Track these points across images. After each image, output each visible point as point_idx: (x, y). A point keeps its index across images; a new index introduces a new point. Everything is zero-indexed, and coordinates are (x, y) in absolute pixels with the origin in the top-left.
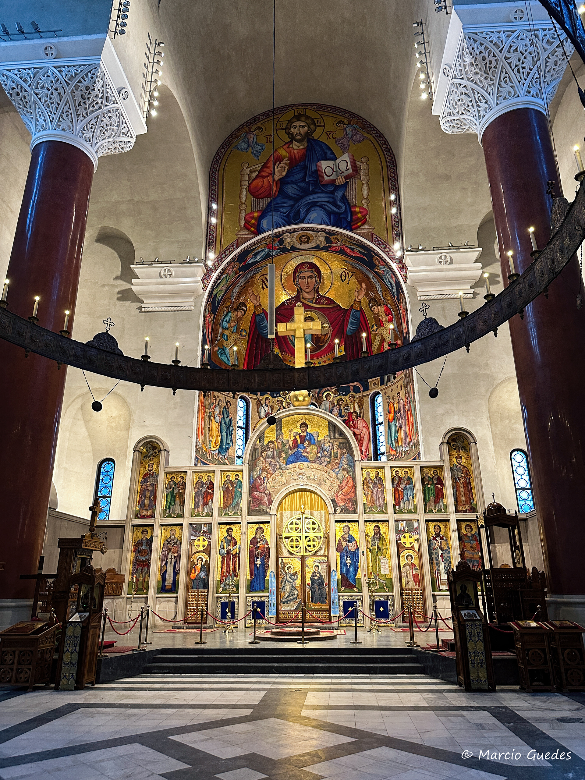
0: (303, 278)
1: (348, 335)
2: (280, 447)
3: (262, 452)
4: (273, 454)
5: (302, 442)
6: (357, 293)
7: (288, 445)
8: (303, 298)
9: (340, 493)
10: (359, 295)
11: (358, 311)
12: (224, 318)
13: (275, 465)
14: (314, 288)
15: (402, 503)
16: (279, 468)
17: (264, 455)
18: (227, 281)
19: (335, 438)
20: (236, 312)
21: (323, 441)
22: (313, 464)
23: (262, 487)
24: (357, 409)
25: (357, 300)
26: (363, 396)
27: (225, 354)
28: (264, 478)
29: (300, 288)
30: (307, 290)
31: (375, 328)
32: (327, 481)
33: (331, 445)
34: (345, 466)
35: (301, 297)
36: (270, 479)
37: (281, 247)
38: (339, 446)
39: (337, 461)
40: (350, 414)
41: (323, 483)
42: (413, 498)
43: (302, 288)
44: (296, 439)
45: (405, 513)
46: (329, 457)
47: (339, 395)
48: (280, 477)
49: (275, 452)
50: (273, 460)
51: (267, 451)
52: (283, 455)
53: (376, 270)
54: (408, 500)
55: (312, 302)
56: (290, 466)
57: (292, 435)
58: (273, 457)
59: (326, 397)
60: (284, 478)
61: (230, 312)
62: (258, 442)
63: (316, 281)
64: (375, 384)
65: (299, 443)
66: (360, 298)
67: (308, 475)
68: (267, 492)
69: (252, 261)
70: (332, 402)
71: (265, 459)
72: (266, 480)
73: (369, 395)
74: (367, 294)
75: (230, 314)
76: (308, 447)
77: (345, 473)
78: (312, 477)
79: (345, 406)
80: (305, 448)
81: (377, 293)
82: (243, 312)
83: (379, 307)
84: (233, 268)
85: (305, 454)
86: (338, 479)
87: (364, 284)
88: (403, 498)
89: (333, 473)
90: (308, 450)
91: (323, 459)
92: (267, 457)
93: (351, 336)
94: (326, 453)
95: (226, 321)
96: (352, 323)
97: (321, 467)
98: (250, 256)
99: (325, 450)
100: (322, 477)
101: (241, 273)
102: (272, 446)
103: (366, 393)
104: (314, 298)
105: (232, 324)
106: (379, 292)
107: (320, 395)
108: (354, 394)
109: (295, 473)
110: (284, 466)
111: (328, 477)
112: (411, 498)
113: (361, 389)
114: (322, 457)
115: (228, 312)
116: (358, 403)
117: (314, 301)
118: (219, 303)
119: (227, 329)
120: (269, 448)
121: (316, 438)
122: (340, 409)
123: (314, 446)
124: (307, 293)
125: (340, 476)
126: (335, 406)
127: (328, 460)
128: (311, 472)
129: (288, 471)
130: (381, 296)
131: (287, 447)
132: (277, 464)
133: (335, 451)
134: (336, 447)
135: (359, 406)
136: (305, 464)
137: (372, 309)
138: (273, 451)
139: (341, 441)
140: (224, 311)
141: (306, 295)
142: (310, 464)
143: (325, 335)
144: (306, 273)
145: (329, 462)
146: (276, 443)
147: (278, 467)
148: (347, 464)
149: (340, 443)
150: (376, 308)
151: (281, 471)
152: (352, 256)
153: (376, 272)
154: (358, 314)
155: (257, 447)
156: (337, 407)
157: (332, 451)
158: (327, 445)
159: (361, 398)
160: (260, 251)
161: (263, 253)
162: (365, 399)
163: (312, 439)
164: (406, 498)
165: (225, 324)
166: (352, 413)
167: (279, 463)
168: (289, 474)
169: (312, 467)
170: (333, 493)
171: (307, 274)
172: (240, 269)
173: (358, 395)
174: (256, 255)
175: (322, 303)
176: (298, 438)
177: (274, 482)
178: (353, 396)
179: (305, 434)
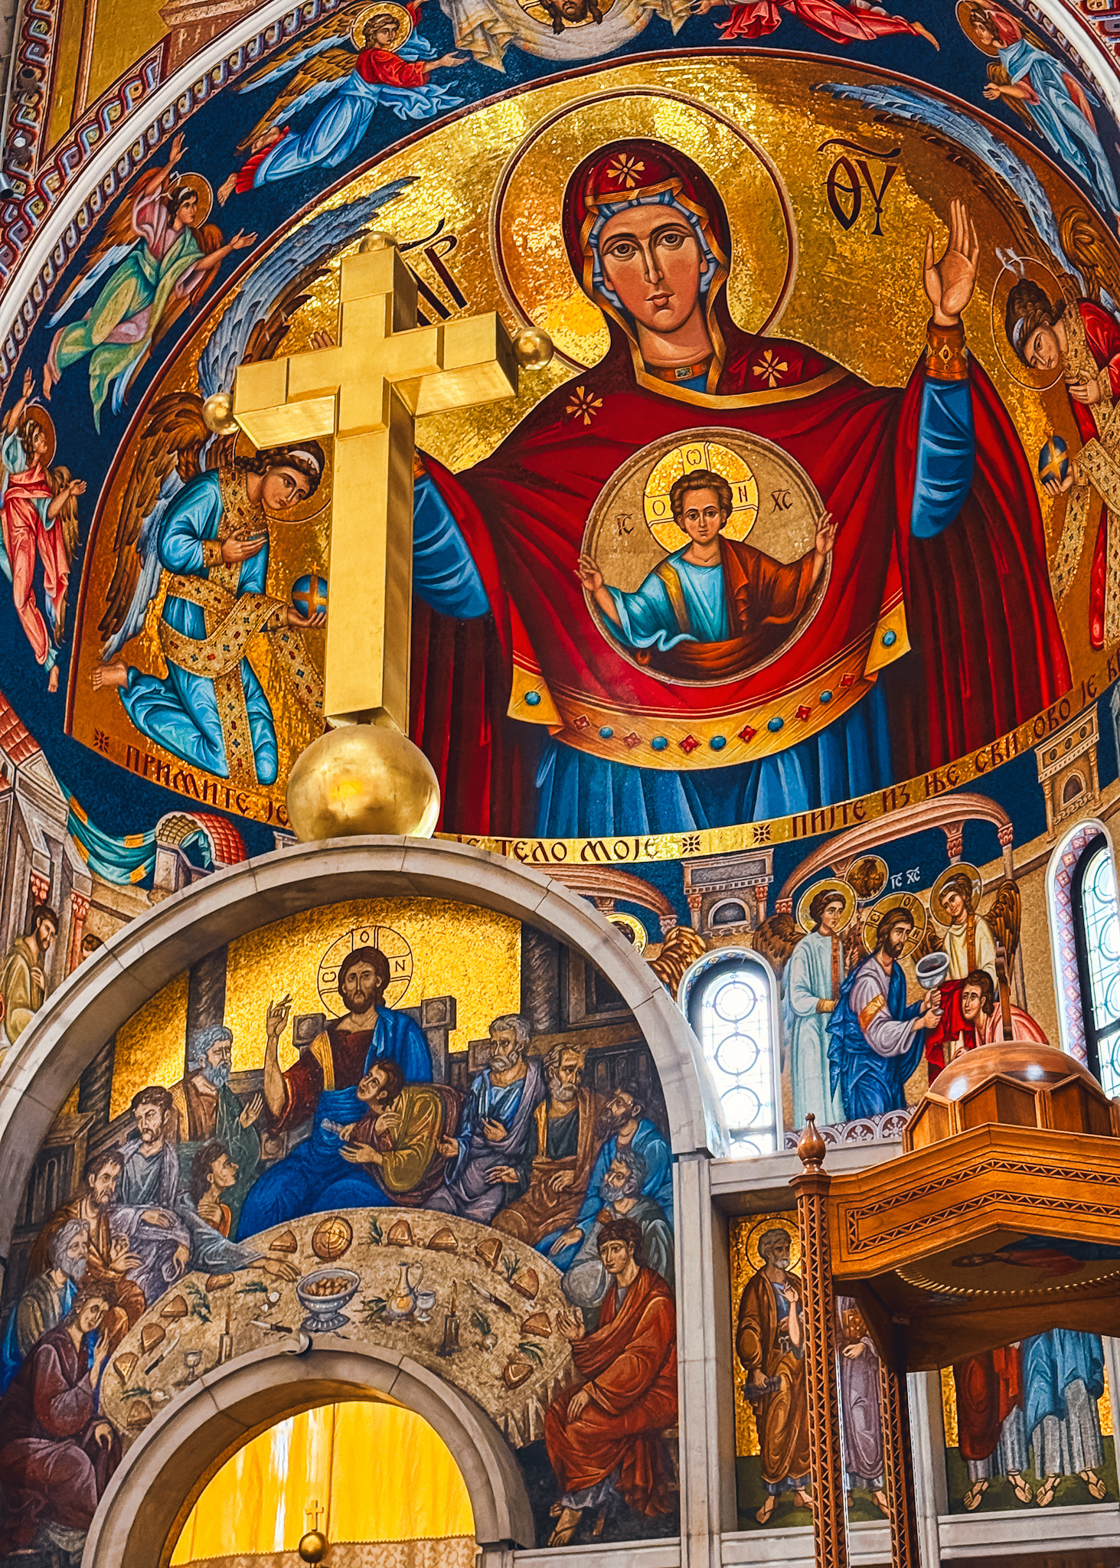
0: (627, 243)
1: (920, 541)
2: (206, 1123)
3: (91, 1166)
4: (159, 1176)
5: (349, 1071)
6: (932, 277)
7: (258, 1103)
8: (650, 368)
9: (582, 1398)
10: (945, 286)
11: (959, 385)
12: (169, 513)
13: (166, 1242)
14: (701, 298)
15: (1010, 1439)
16: (192, 1266)
17: (100, 1186)
18: (151, 288)
19: (560, 1022)
20: (254, 481)
21: (485, 1054)
22: (410, 1216)
23: (68, 1397)
24: (988, 956)
25: (941, 319)
26: (1017, 875)
27: (186, 710)
28: (91, 1337)
29: (624, 312)
30: (664, 318)
31: (1056, 458)
32: (501, 1323)
33: (532, 1074)
34: (625, 1207)
35: (638, 360)
36: (128, 1345)
37: (448, 60)
38: (586, 1075)
39: (567, 1177)
40: (951, 991)
41: (469, 1335)
42: (1096, 1390)
43: (633, 308)
44: (307, 1060)
45: (1033, 1503)
46: (520, 1160)
47: (889, 890)
48: (189, 1324)
49: (172, 1157)
50: (152, 1216)
51: (120, 1159)
52: (223, 1173)
53: (993, 91)
54: (1059, 1409)
55: (698, 382)
56: (259, 1244)
57: (287, 1035)
58: (156, 1194)
59: (817, 910)
60: (217, 1326)
61: (208, 475)
62: (70, 1108)
63: (702, 253)
64: (1074, 787)
65: (329, 1079)
66: (955, 302)
67: (370, 1294)
68: (101, 1430)
69: (292, 163)
70: (850, 940)
71: (104, 1213)
72: (99, 1355)
73: (1044, 859)
74: (987, 269)
75: (211, 491)
76: (387, 1102)
77: (618, 1254)
78: (397, 1307)
79: (924, 950)
80: (362, 1113)
81: (1036, 242)
82: (300, 479)
83: (1059, 328)
84: (172, 207)
85: (363, 1155)
86: (570, 1299)
87: (958, 210)
88: (1020, 1401)
89: (543, 1266)
90: (381, 1125)
91: (474, 1176)
92: (124, 1194)
93: (937, 539)
94: (499, 1132)
95: (189, 530)
96: (935, 465)
97: (464, 1229)
98: (266, 131)
99: (494, 1112)
100: (462, 1300)
101: (238, 242)
102: (154, 1123)
103: (1029, 853)
104: (707, 361)
105: (234, 548)
106: (1044, 230)
107: (783, 904)
108: (968, 867)
109: (287, 1289)
110: (225, 1242)
111: (502, 1291)
112: (1076, 1392)
113: (1006, 832)
114: (470, 1158)
115: (194, 480)
116: (990, 920)
117: (713, 376)
118: (114, 420)
119: (202, 573)
120: (136, 1135)
121: (435, 1038)
122: (896, 975)
123: (421, 1096)
124: (665, 333)
125: (588, 1278)
126: (864, 958)
127: (510, 1174)
128: (394, 1271)
129: (243, 1278)
130: (1057, 253)
131: (248, 1118)
132: (181, 1235)
133: (562, 1109)
134: (563, 1083)
135: (997, 937)
136: (360, 1218)
137: (1030, 351)
138: (160, 1156)
139: (599, 1039)
140: (163, 472)
141: (665, 349)
142: (387, 1217)
143: (797, 566)
144: (637, 214)
145: (513, 1194)
146: (180, 1102)
147: (182, 1254)
148: (635, 1194)
149: (592, 1058)
150: (1046, 340)
151: (199, 1280)
152: (852, 47)
153: (999, 107)
154: (959, 407)
155: (65, 1137)
156: (876, 968)
157: (541, 1115)
158: (510, 1076)
159: (1007, 893)
160: (322, 103)
161: (346, 116)
162: (1026, 888)
163: (415, 1049)
164: (1038, 1395)
165: (178, 546)
166: (963, 983)
167: (191, 1228)
168: (250, 1298)
169: (400, 1234)
170: (533, 1405)
171: (640, 219)
172: (226, 218)
173: (989, 874)
174: (304, 123)
175: (761, 385)
176: (322, 1049)
177: (146, 1360)
178: (964, 886)
179: (368, 1021)
